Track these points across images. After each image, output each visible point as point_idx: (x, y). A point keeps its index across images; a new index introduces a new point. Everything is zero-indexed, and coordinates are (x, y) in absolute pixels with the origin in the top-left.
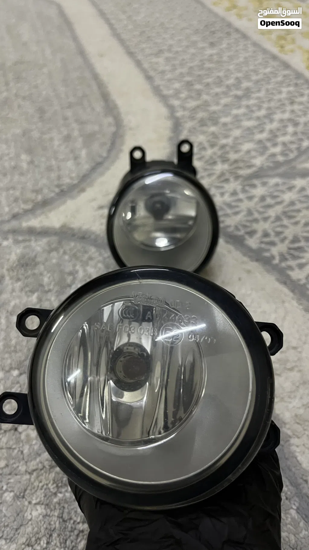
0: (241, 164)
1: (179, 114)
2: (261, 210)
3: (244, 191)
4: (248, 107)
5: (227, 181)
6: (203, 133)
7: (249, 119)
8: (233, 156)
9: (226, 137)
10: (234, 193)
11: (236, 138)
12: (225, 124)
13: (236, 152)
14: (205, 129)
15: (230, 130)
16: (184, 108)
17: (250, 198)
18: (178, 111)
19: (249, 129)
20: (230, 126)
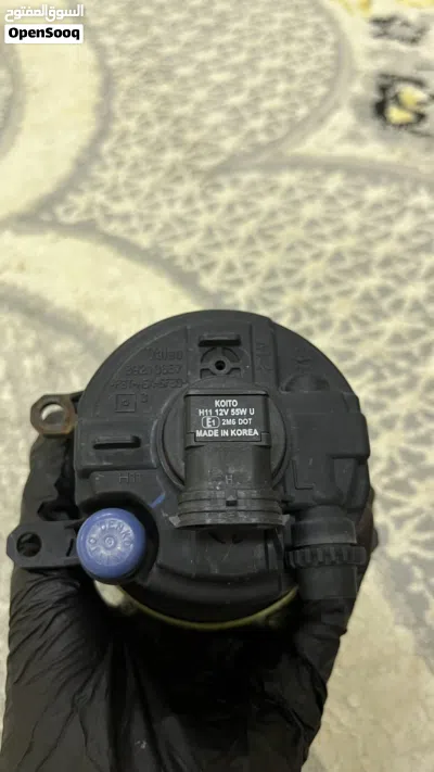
0: (203, 151)
1: (114, 61)
2: (226, 227)
3: (204, 196)
4: (221, 47)
5: (179, 179)
6: (149, 95)
7: (223, 69)
8: (191, 136)
9: (184, 102)
10: (189, 200)
11: (199, 105)
12: (184, 80)
13: (198, 128)
14: (152, 88)
15: (190, 89)
16: (121, 50)
17: (212, 208)
18: (111, 57)
19: (219, 87)
20: (191, 83)
